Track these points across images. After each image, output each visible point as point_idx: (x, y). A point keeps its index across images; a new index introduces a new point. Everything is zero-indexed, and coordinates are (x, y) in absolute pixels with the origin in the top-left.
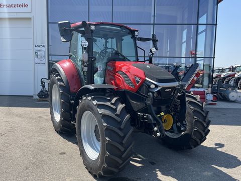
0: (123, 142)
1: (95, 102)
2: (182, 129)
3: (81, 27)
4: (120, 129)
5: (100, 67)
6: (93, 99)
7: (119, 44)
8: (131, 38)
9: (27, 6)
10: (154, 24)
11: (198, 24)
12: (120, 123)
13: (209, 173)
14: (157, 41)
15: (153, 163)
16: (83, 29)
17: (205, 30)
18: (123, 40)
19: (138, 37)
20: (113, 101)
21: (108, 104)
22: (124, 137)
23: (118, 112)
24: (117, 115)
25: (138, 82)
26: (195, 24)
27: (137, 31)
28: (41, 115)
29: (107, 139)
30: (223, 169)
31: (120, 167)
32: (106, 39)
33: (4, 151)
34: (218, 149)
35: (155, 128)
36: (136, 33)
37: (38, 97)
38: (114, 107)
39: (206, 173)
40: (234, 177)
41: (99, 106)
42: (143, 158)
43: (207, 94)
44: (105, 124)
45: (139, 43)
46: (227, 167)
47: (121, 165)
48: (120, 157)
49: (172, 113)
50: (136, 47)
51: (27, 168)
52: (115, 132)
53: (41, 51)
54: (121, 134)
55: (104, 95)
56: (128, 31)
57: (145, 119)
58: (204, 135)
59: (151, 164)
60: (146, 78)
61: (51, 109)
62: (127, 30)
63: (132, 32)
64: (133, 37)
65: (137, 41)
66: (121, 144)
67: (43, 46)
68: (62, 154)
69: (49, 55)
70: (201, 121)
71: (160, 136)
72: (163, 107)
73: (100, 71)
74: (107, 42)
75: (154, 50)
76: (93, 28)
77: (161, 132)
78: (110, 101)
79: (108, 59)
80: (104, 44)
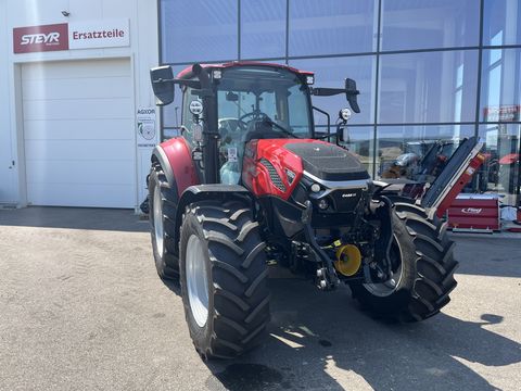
0: (246, 294)
1: (201, 218)
2: (380, 275)
3: (193, 76)
4: (242, 269)
5: (233, 151)
6: (199, 213)
7: (281, 103)
8: (300, 89)
9: (121, 34)
10: (378, 53)
11: (482, 48)
12: (242, 257)
13: (440, 371)
14: (358, 93)
15: (325, 344)
16: (197, 79)
17: (501, 62)
18: (290, 93)
19: (314, 87)
20: (234, 217)
21: (224, 221)
22: (248, 284)
23: (240, 237)
24: (237, 243)
25: (291, 180)
26: (476, 48)
27: (312, 75)
28: (140, 245)
29: (216, 286)
30: (476, 367)
31: (244, 342)
32: (258, 94)
33: (61, 307)
34: (483, 327)
35: (319, 271)
36: (310, 80)
37: (140, 211)
38: (234, 227)
39: (433, 371)
40: (494, 382)
41: (206, 225)
42: (310, 333)
43: (502, 207)
44: (213, 259)
45: (316, 100)
46: (487, 363)
47: (244, 337)
48: (242, 322)
49: (362, 243)
50: (310, 108)
51: (92, 336)
52: (230, 274)
53: (149, 121)
54: (244, 279)
55: (220, 206)
56: (294, 76)
57: (304, 253)
58: (439, 291)
59: (322, 345)
60: (305, 173)
61: (153, 233)
62: (291, 74)
63: (301, 78)
64: (305, 88)
65: (312, 96)
66: (243, 297)
67: (153, 111)
68: (158, 316)
69: (162, 128)
70: (431, 260)
71: (326, 287)
72: (344, 230)
73: (232, 158)
74: (259, 99)
75: (347, 112)
76: (217, 75)
77: (328, 278)
78: (228, 215)
79: (248, 135)
80: (254, 103)
